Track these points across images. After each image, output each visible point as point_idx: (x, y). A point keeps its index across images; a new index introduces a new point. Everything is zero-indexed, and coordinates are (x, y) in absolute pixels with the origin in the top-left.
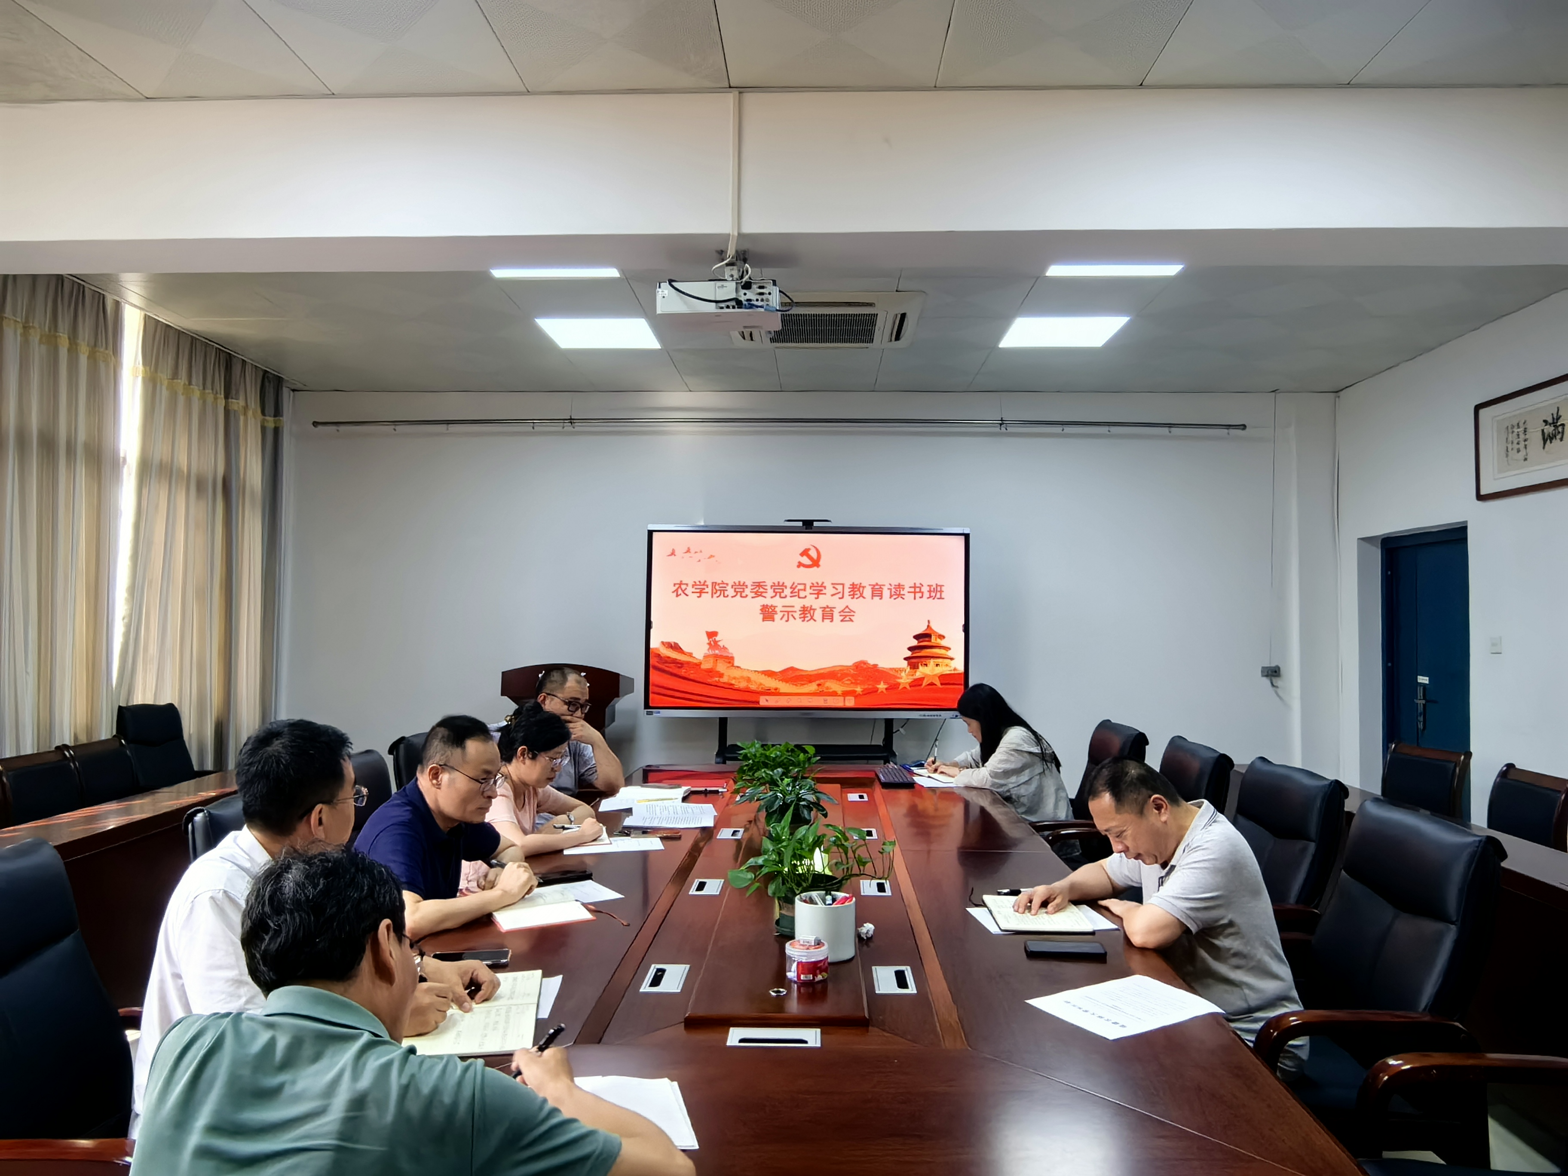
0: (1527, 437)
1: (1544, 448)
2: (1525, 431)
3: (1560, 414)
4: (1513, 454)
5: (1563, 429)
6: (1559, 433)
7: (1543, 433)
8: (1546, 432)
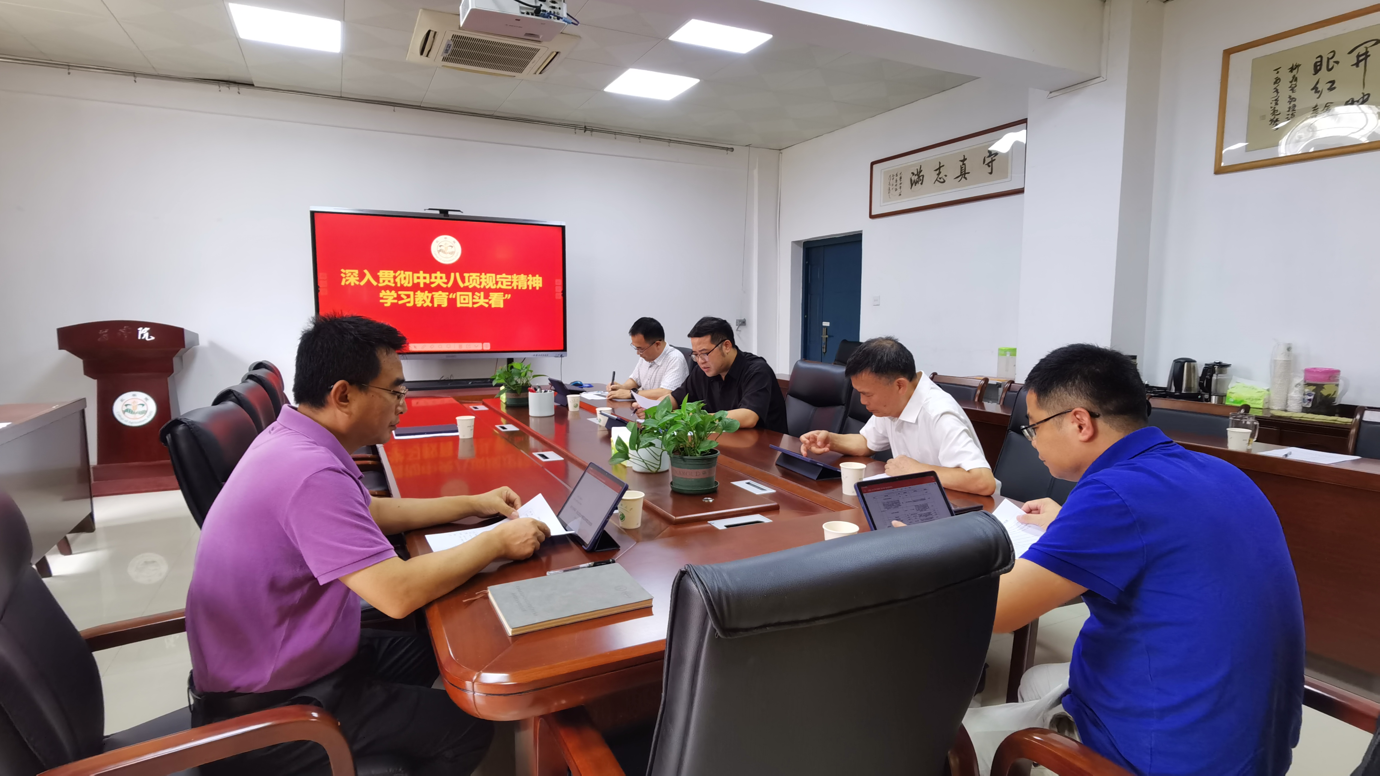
0: (902, 182)
1: (911, 188)
2: (901, 178)
3: (921, 169)
4: (892, 192)
5: (923, 178)
6: (920, 180)
7: (911, 180)
8: (913, 179)
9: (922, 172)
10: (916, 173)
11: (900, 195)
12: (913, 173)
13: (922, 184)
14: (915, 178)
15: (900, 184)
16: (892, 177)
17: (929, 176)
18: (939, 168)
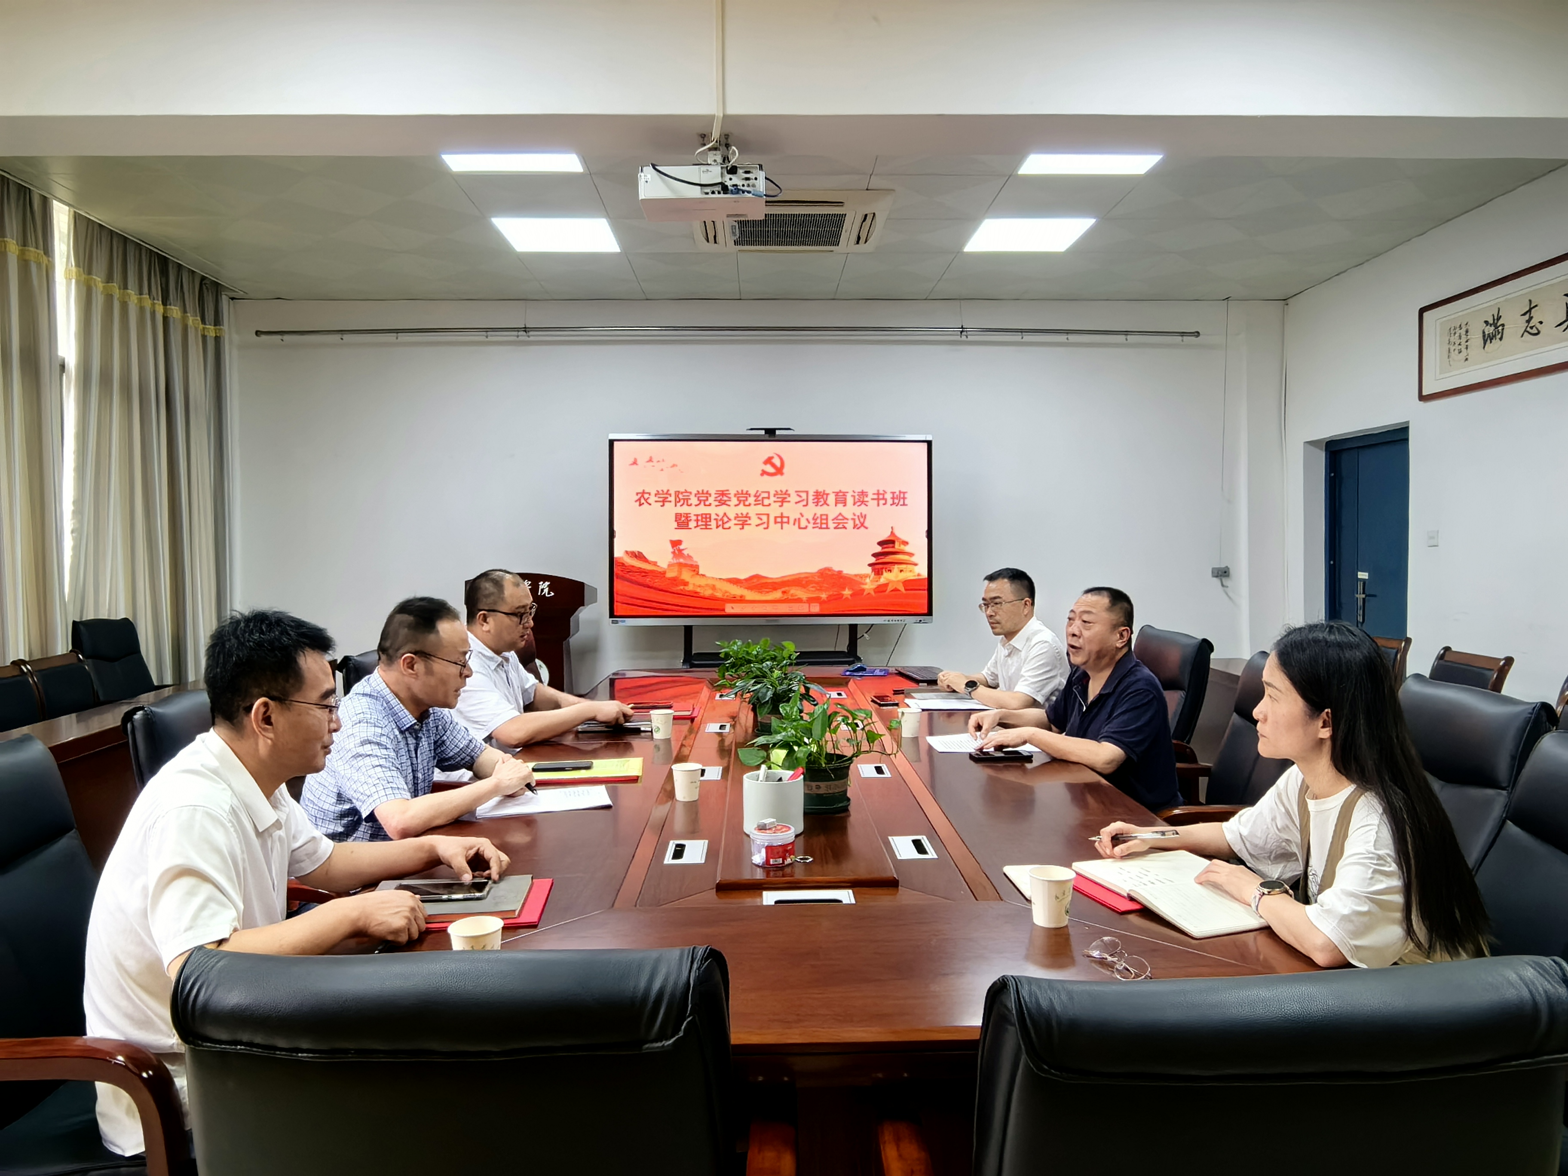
0: (1468, 338)
2: (1467, 331)
3: (1500, 314)
4: (1454, 355)
5: (1503, 329)
6: (1499, 333)
7: (1484, 332)
8: (1487, 333)
9: (1501, 319)
10: (1491, 322)
11: (1467, 359)
12: (1486, 322)
13: (1501, 339)
14: (1490, 330)
15: (1467, 341)
16: (1452, 331)
17: (1513, 323)
18: (1530, 311)
